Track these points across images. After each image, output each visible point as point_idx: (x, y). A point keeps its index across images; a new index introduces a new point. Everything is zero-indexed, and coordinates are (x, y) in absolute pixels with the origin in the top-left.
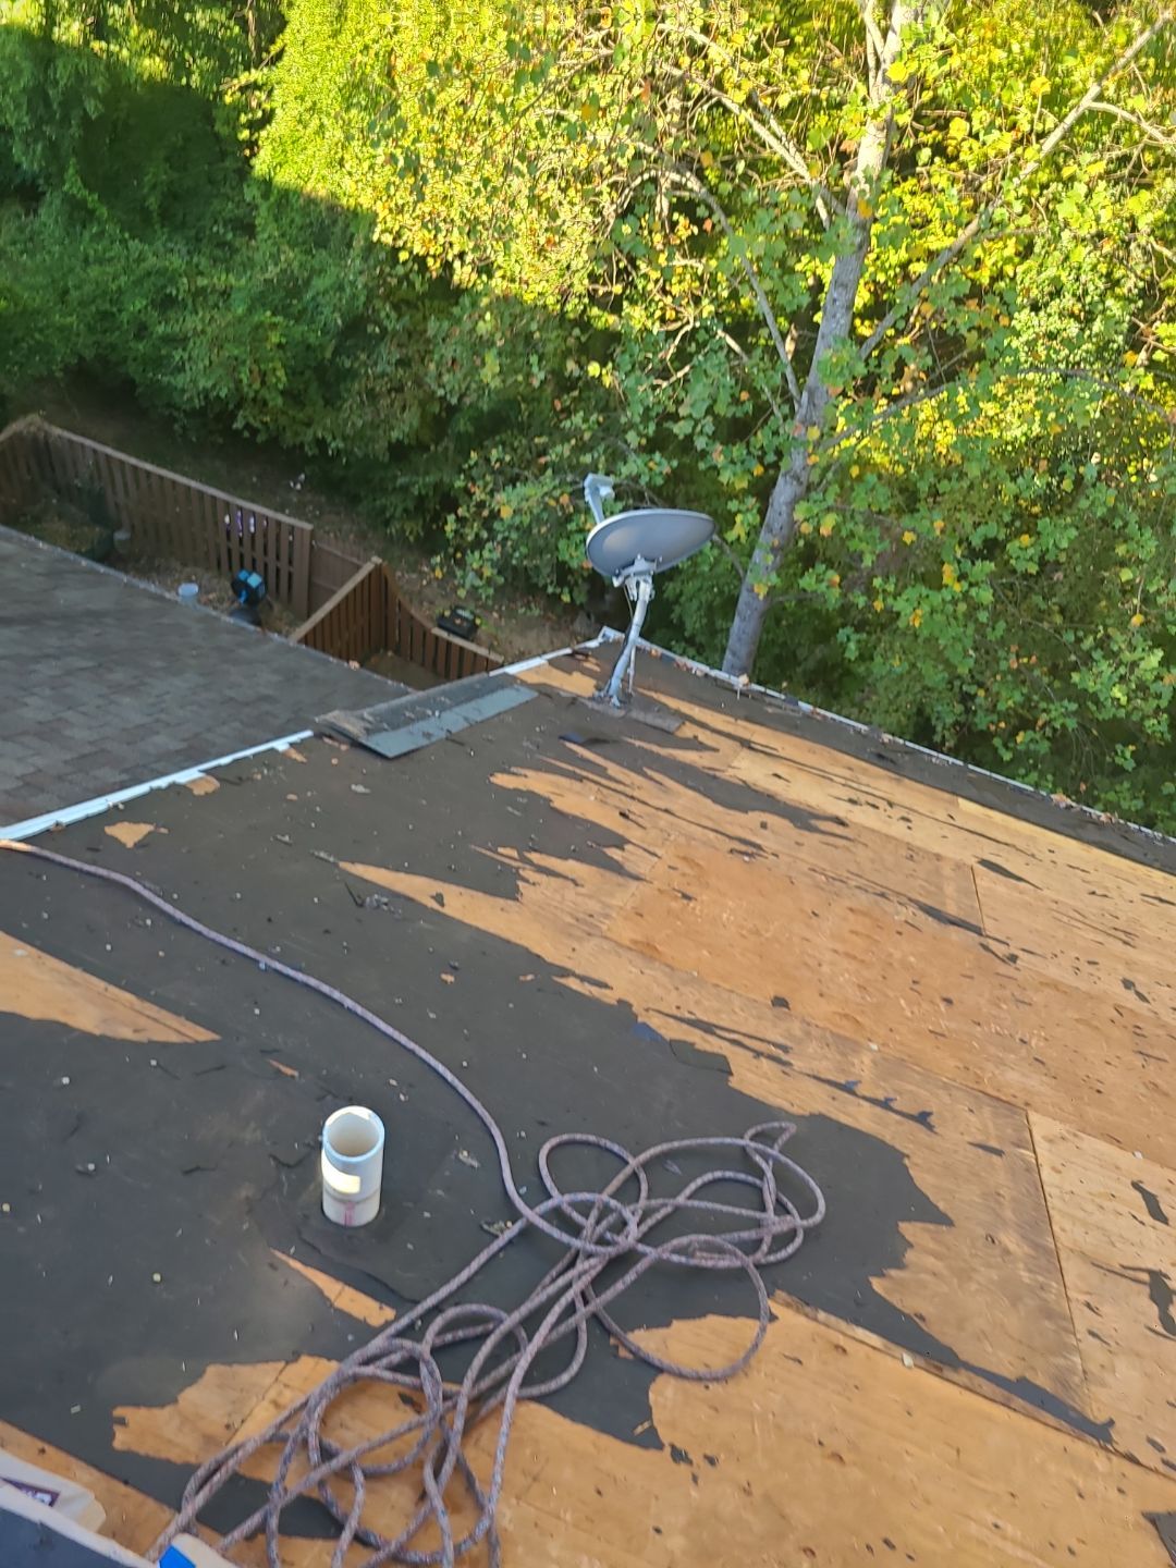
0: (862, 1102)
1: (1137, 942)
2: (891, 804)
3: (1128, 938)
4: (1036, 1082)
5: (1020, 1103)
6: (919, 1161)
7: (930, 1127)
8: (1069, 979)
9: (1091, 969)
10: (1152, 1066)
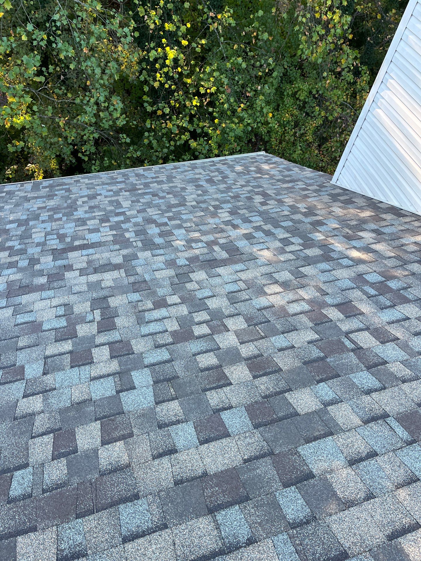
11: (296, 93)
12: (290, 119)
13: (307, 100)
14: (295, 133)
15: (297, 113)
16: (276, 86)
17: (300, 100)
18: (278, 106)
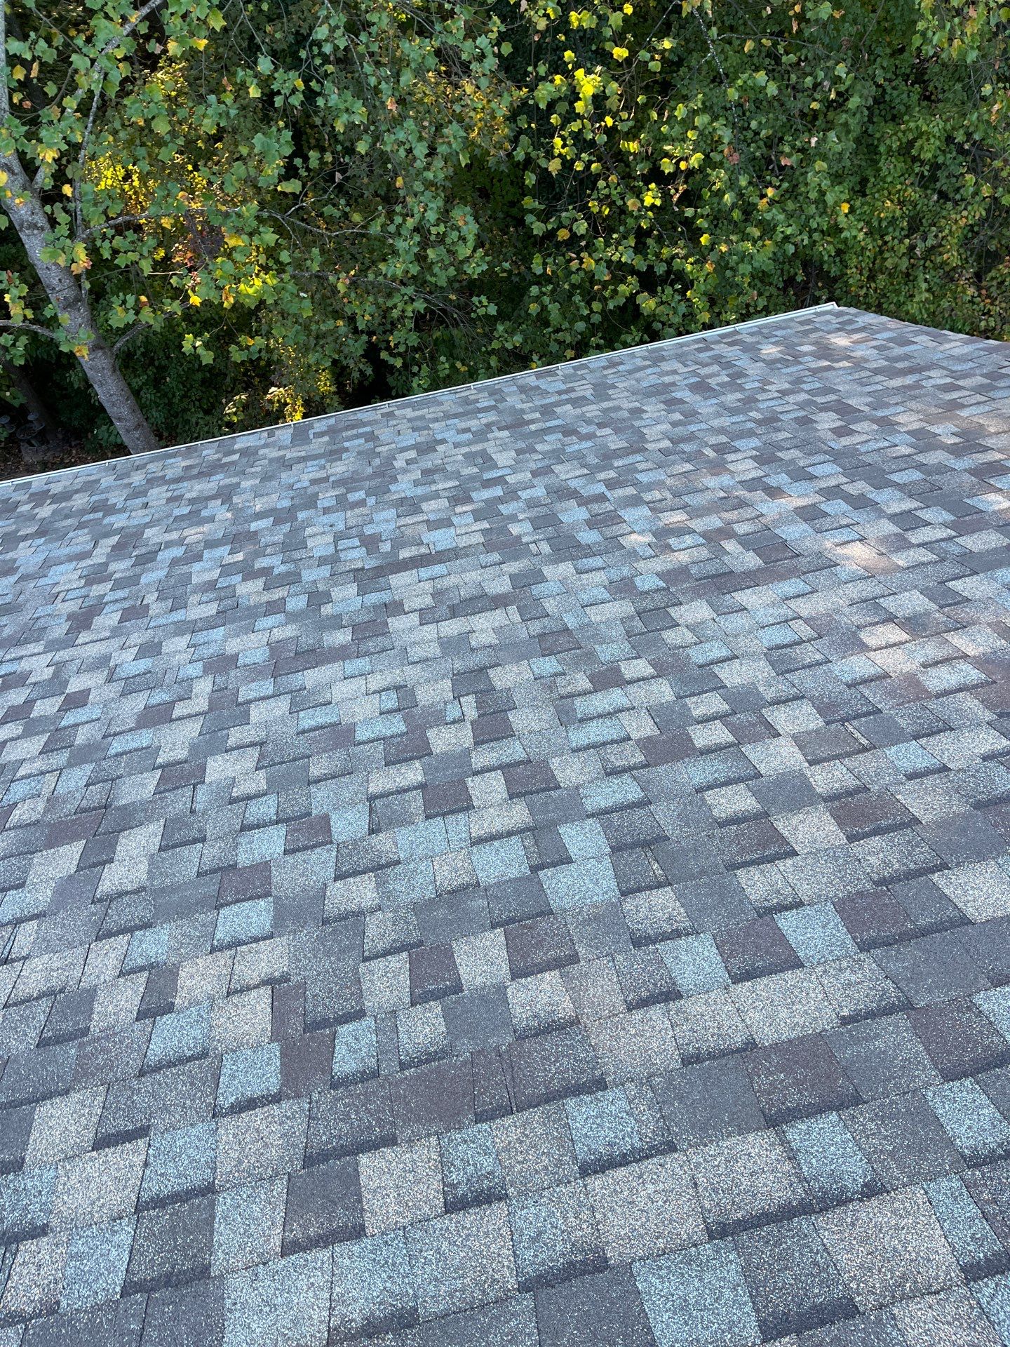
11: (911, 144)
12: (898, 213)
13: (940, 160)
14: (912, 248)
16: (856, 129)
17: (922, 163)
18: (864, 182)
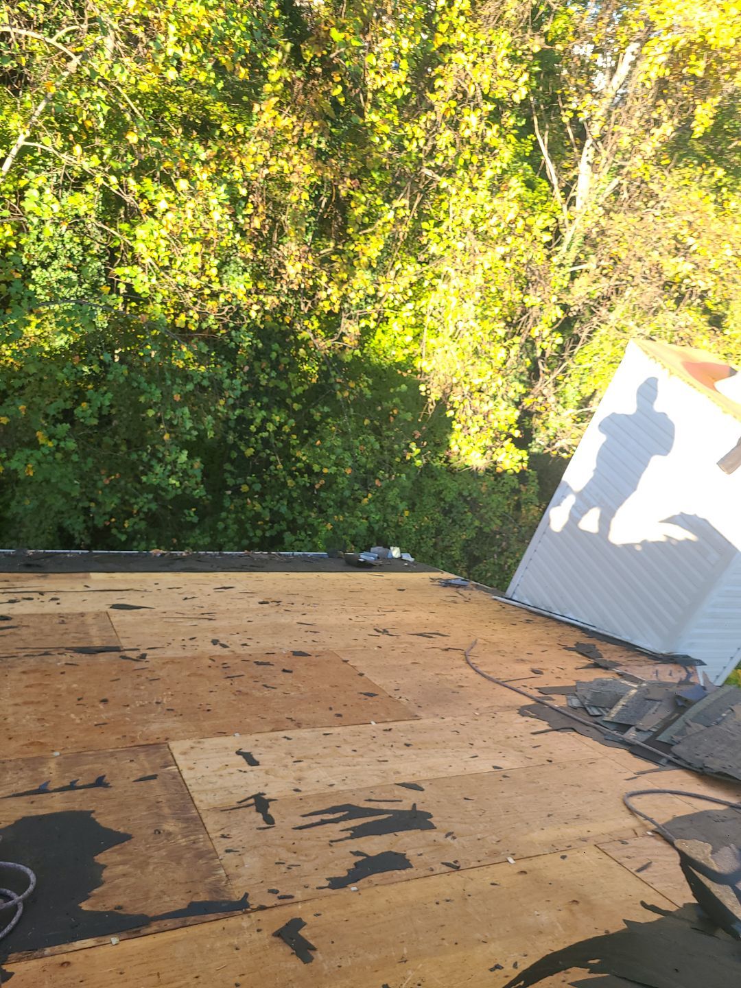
0: (54, 794)
1: (217, 616)
2: (42, 593)
3: (210, 616)
4: (171, 723)
5: (161, 740)
6: (101, 811)
7: (106, 785)
8: (181, 653)
9: (192, 642)
10: (236, 682)
15: (440, 519)
